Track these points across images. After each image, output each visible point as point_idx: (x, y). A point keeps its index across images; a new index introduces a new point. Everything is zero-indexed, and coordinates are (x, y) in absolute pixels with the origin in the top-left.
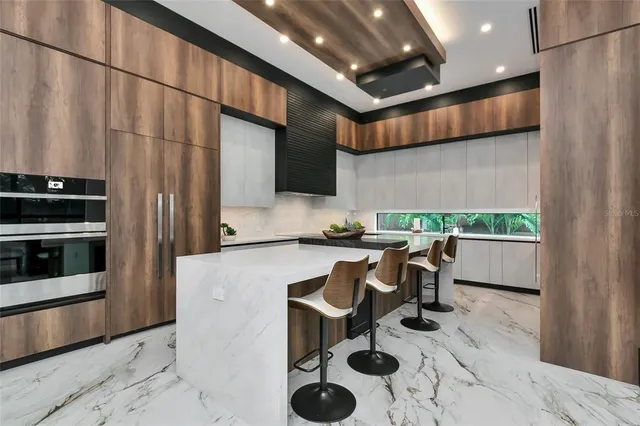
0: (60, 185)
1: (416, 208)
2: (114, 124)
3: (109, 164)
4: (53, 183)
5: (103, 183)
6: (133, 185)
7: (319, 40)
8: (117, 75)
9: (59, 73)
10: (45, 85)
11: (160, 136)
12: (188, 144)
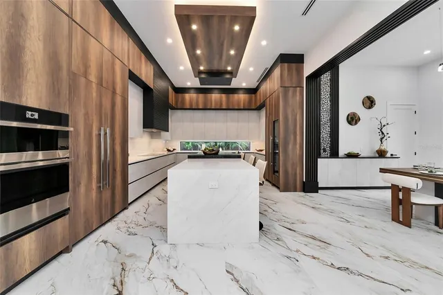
0: (36, 116)
1: (204, 139)
2: (74, 68)
3: (71, 101)
4: (30, 113)
5: (67, 116)
6: (85, 119)
7: (198, 52)
8: (76, 28)
9: (35, 9)
10: (22, 16)
11: (100, 83)
12: (114, 92)
